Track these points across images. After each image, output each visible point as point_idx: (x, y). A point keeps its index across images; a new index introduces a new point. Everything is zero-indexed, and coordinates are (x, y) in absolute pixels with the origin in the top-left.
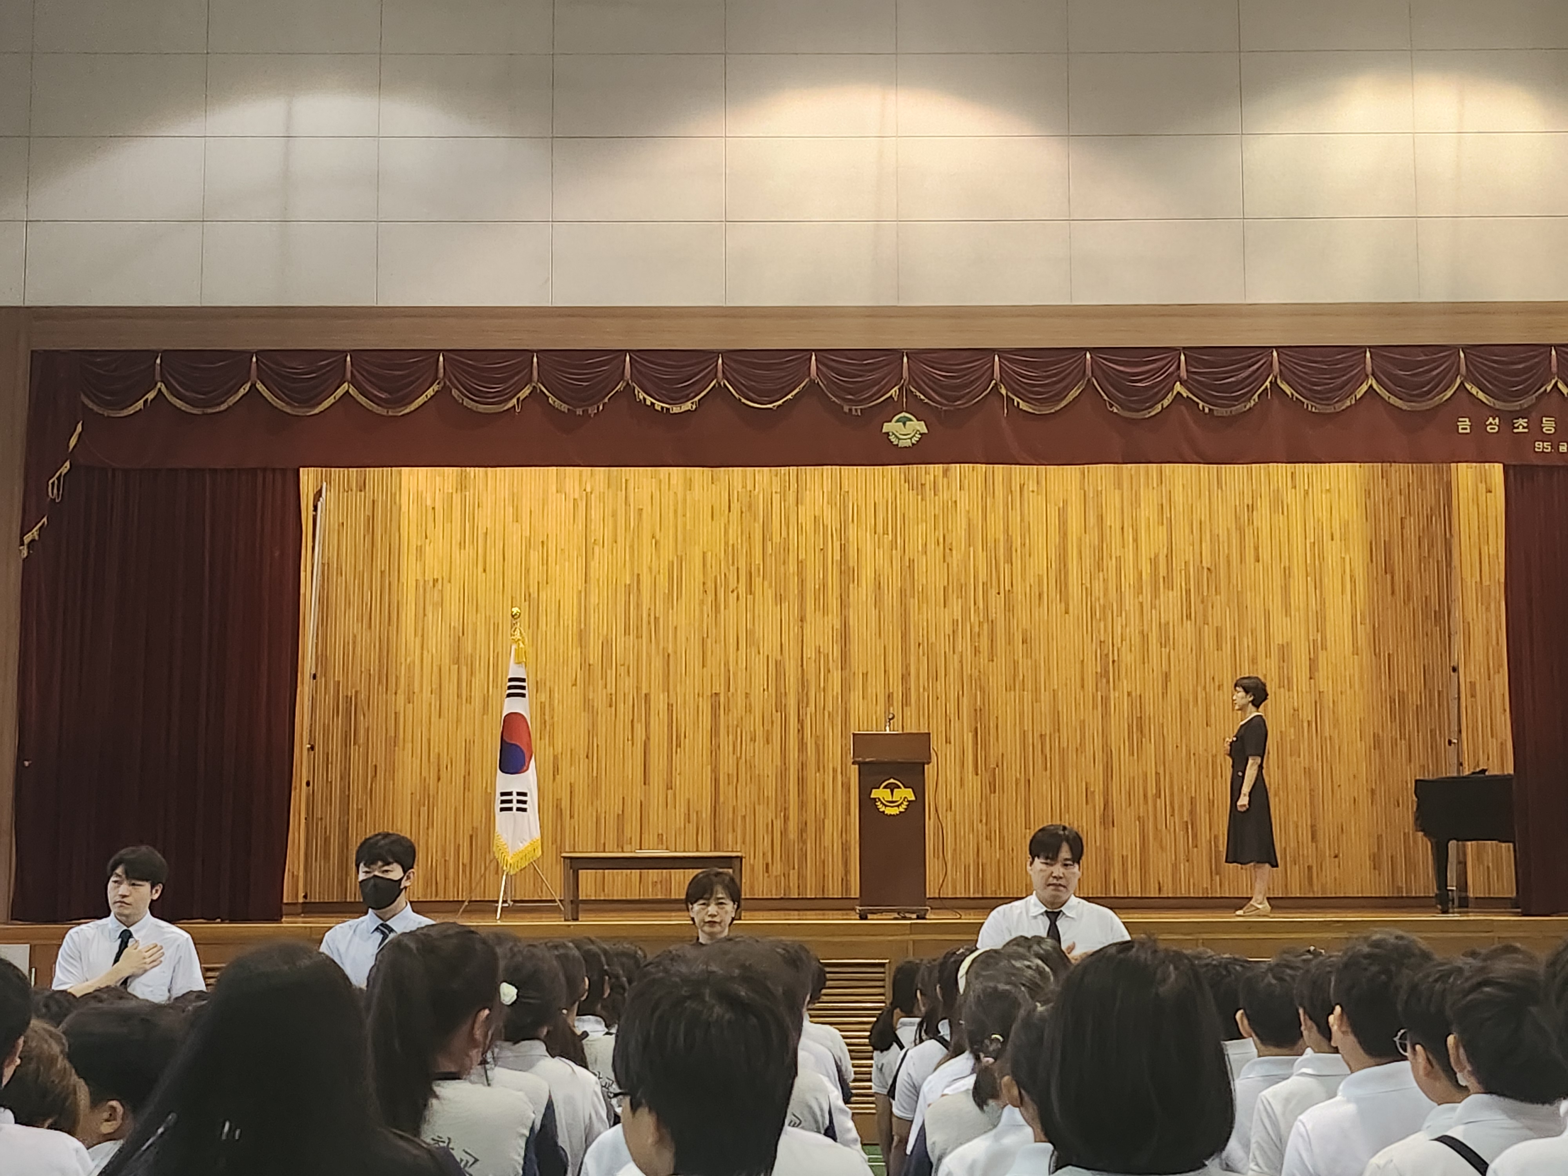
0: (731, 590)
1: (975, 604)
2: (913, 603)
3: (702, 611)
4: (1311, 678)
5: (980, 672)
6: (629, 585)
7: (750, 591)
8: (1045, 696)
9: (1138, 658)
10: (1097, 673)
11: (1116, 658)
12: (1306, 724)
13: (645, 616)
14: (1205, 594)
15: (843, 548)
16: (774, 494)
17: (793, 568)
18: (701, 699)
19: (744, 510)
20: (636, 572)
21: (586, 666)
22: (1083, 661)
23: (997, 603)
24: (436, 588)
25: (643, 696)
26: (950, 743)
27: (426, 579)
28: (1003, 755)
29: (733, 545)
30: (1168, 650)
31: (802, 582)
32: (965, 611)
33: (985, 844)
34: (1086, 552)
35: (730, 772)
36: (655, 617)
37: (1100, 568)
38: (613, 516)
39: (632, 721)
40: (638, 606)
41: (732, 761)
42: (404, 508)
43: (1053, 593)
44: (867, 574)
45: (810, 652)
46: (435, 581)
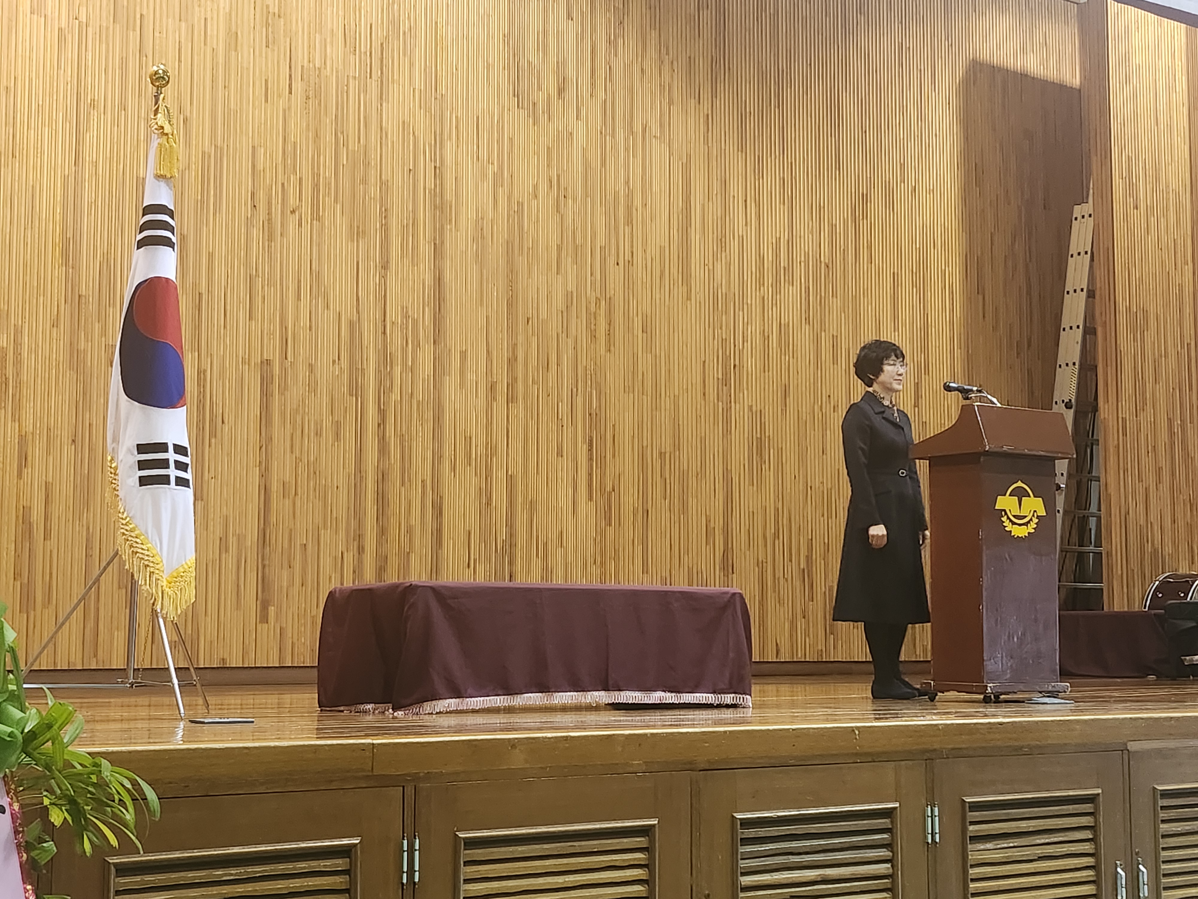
0: (291, 209)
1: (592, 274)
5: (596, 364)
7: (317, 215)
10: (718, 379)
18: (246, 367)
19: (310, 95)
22: (704, 362)
26: (562, 456)
28: (619, 475)
32: (581, 281)
34: (709, 224)
35: (286, 480)
37: (722, 247)
41: (289, 462)
44: (467, 215)
45: (393, 314)
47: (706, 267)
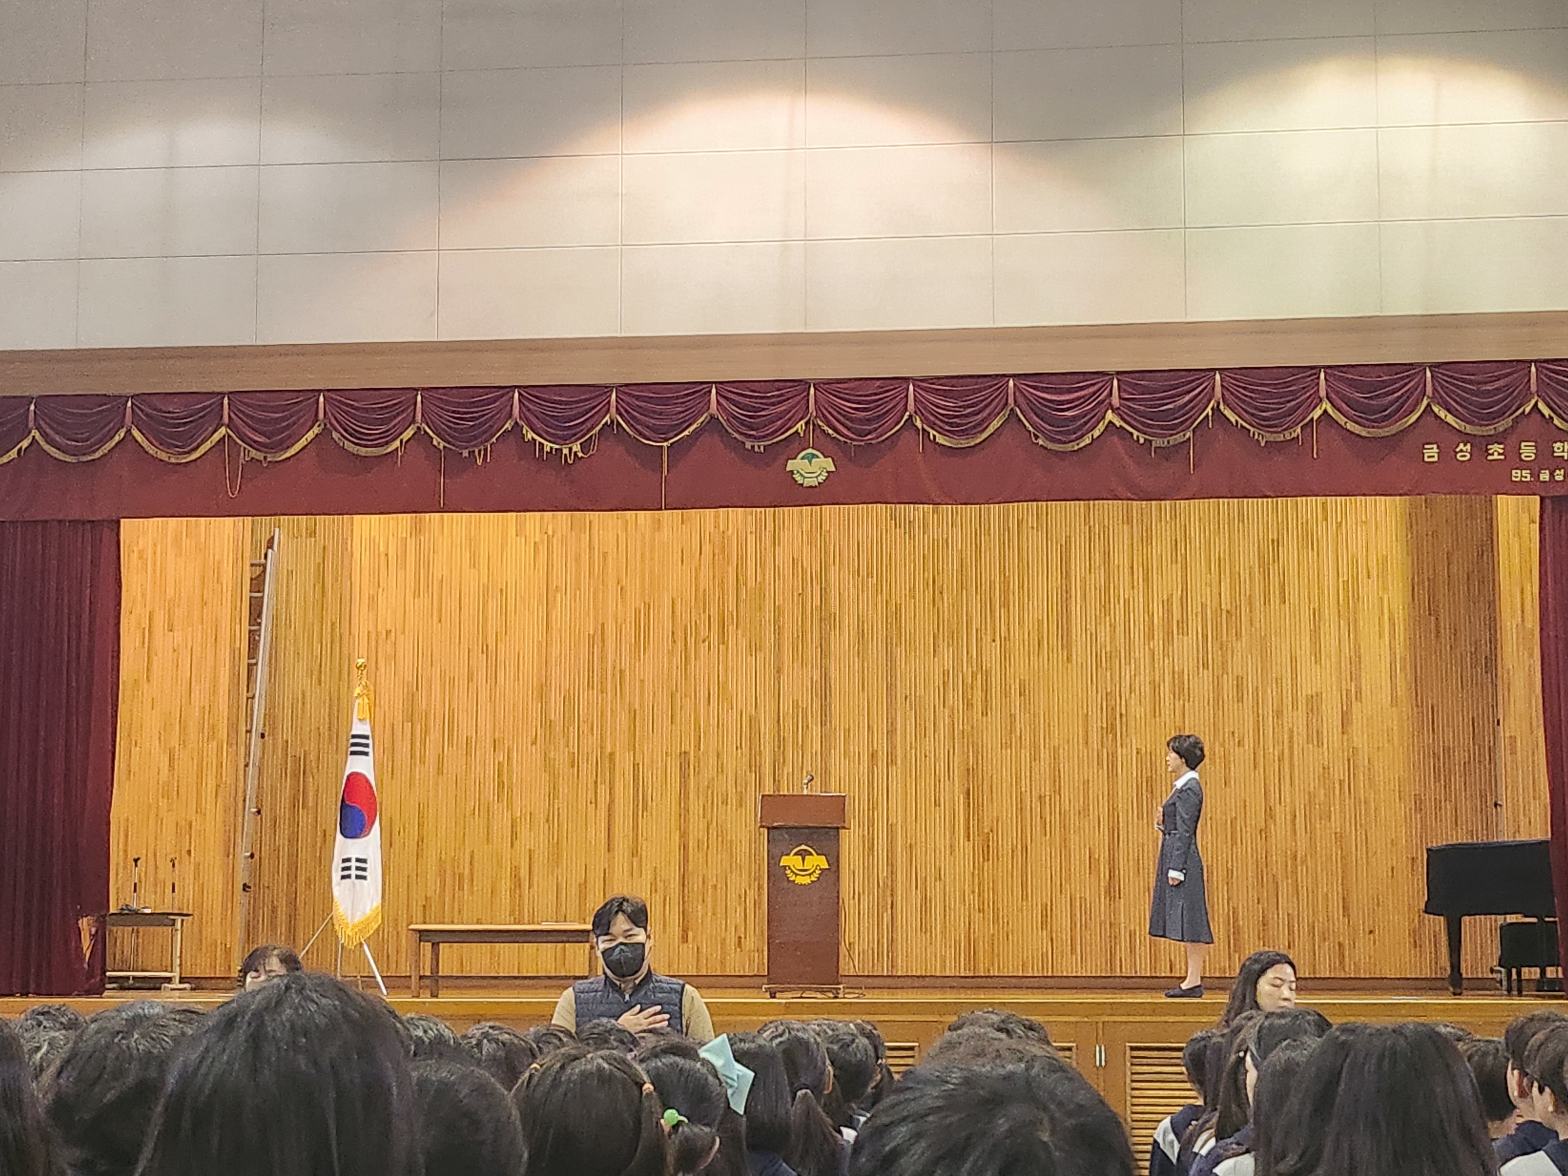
0: (702, 639)
1: (967, 653)
2: (899, 652)
3: (670, 662)
4: (1343, 733)
5: (972, 728)
6: (594, 635)
7: (723, 641)
8: (1044, 754)
9: (1148, 710)
10: (1102, 728)
11: (1124, 712)
12: (1337, 785)
13: (609, 667)
14: (1224, 639)
15: (824, 593)
16: (749, 535)
17: (769, 615)
18: (669, 758)
19: (717, 551)
20: (600, 622)
21: (547, 725)
22: (1087, 715)
23: (992, 653)
24: (389, 642)
25: (607, 754)
26: (939, 805)
27: (379, 630)
28: (998, 817)
29: (705, 590)
30: (1181, 702)
31: (778, 631)
32: (957, 659)
33: (977, 916)
34: (1091, 594)
35: (701, 838)
36: (621, 670)
37: (1107, 613)
38: (576, 561)
39: (596, 783)
40: (603, 658)
41: (703, 825)
42: (356, 555)
43: (1053, 640)
44: (849, 622)
45: (786, 706)
46: (388, 633)
47: (1089, 632)
